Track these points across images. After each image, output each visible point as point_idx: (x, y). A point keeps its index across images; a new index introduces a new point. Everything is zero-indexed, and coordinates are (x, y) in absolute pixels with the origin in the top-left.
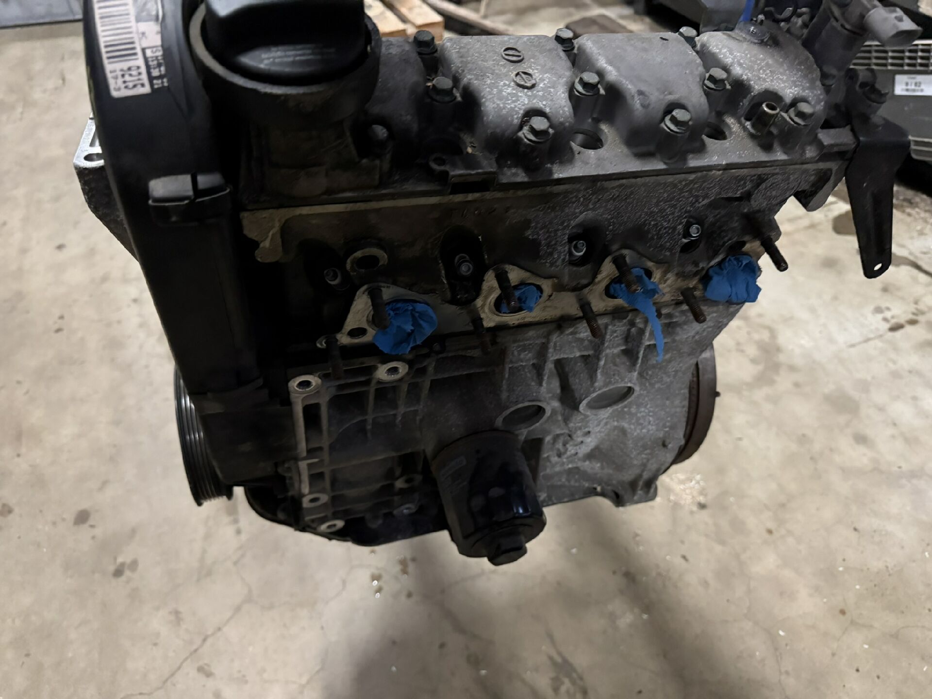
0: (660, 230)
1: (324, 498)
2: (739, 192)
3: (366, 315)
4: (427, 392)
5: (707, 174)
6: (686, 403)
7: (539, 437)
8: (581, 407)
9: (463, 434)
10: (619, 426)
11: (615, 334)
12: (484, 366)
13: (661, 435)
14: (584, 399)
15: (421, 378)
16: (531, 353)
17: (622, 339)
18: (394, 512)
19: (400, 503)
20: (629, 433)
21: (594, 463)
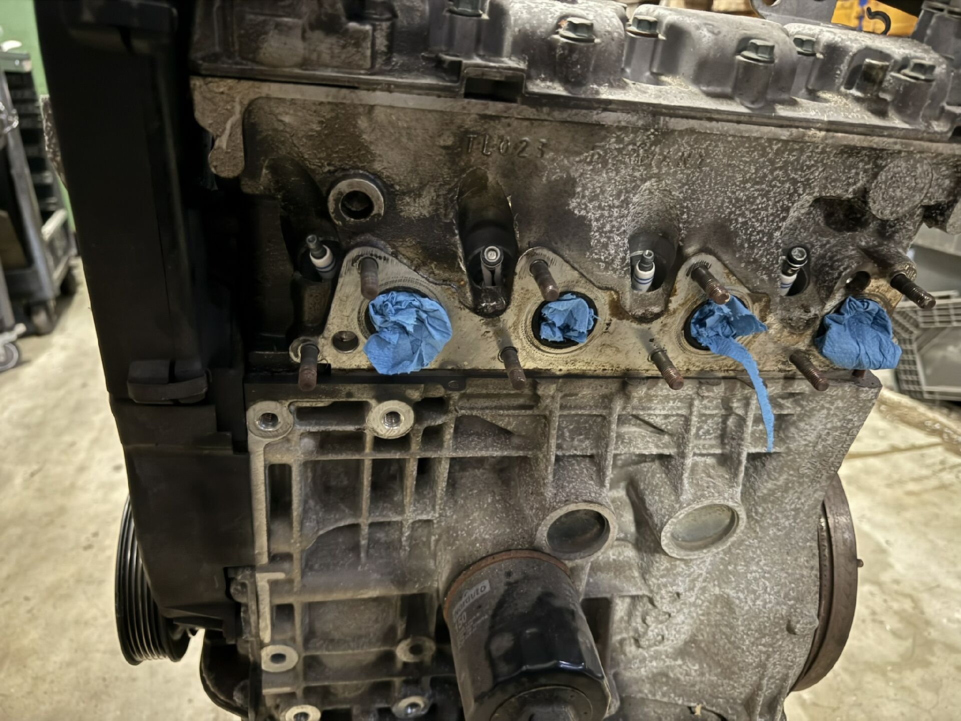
0: (751, 235)
1: (293, 658)
2: (851, 190)
3: (357, 309)
4: (444, 484)
5: (804, 135)
6: (816, 562)
7: (604, 595)
8: (663, 538)
9: (490, 551)
10: (722, 596)
11: (706, 427)
12: (523, 449)
13: (784, 612)
14: (666, 522)
15: (436, 452)
16: (588, 439)
17: (716, 437)
18: (394, 710)
19: (402, 693)
20: (737, 606)
21: (689, 665)
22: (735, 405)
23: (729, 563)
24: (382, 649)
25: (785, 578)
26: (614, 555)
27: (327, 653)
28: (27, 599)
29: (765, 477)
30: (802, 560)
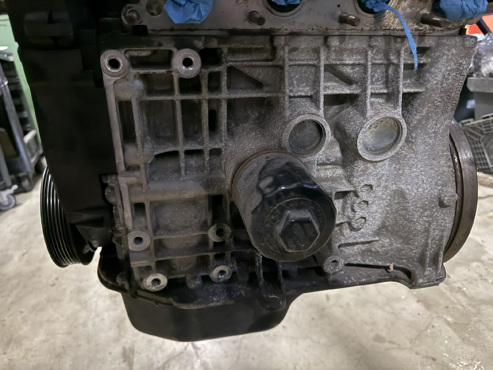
6: (451, 163)
8: (358, 144)
9: (256, 152)
10: (398, 190)
11: (376, 75)
12: (270, 93)
13: (436, 194)
14: (359, 133)
15: (217, 95)
16: (308, 86)
17: (383, 83)
18: (211, 276)
19: (215, 264)
20: (407, 194)
21: (383, 240)
22: (392, 58)
23: (400, 170)
24: (200, 233)
25: (434, 173)
26: (330, 173)
27: (168, 237)
28: (21, 312)
29: (415, 112)
30: (443, 162)
